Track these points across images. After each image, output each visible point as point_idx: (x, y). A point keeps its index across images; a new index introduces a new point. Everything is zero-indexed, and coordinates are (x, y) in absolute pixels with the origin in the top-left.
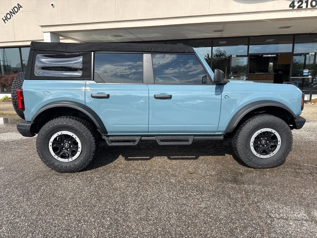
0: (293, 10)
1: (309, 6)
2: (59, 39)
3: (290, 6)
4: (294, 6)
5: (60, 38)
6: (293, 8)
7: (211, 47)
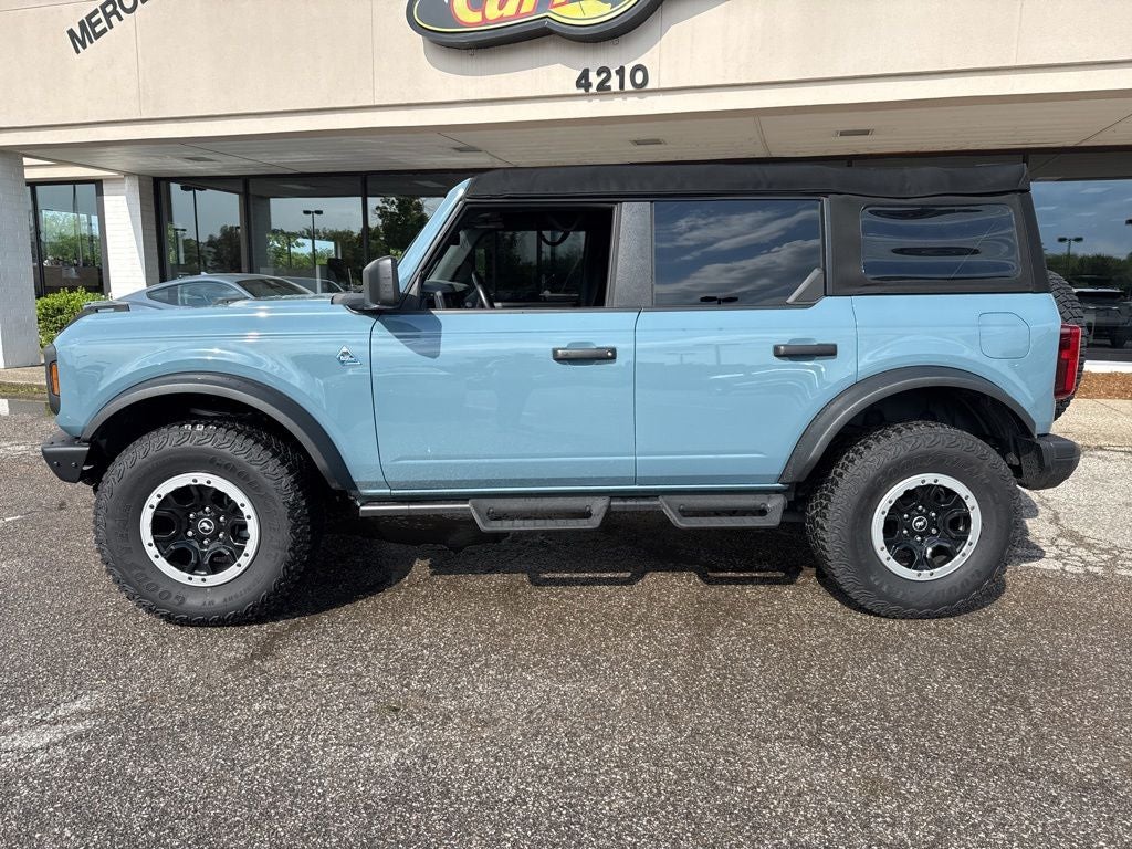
0: (587, 95)
1: (628, 86)
2: (23, 167)
3: (579, 84)
4: (588, 86)
5: (26, 161)
6: (587, 90)
7: (360, 198)
